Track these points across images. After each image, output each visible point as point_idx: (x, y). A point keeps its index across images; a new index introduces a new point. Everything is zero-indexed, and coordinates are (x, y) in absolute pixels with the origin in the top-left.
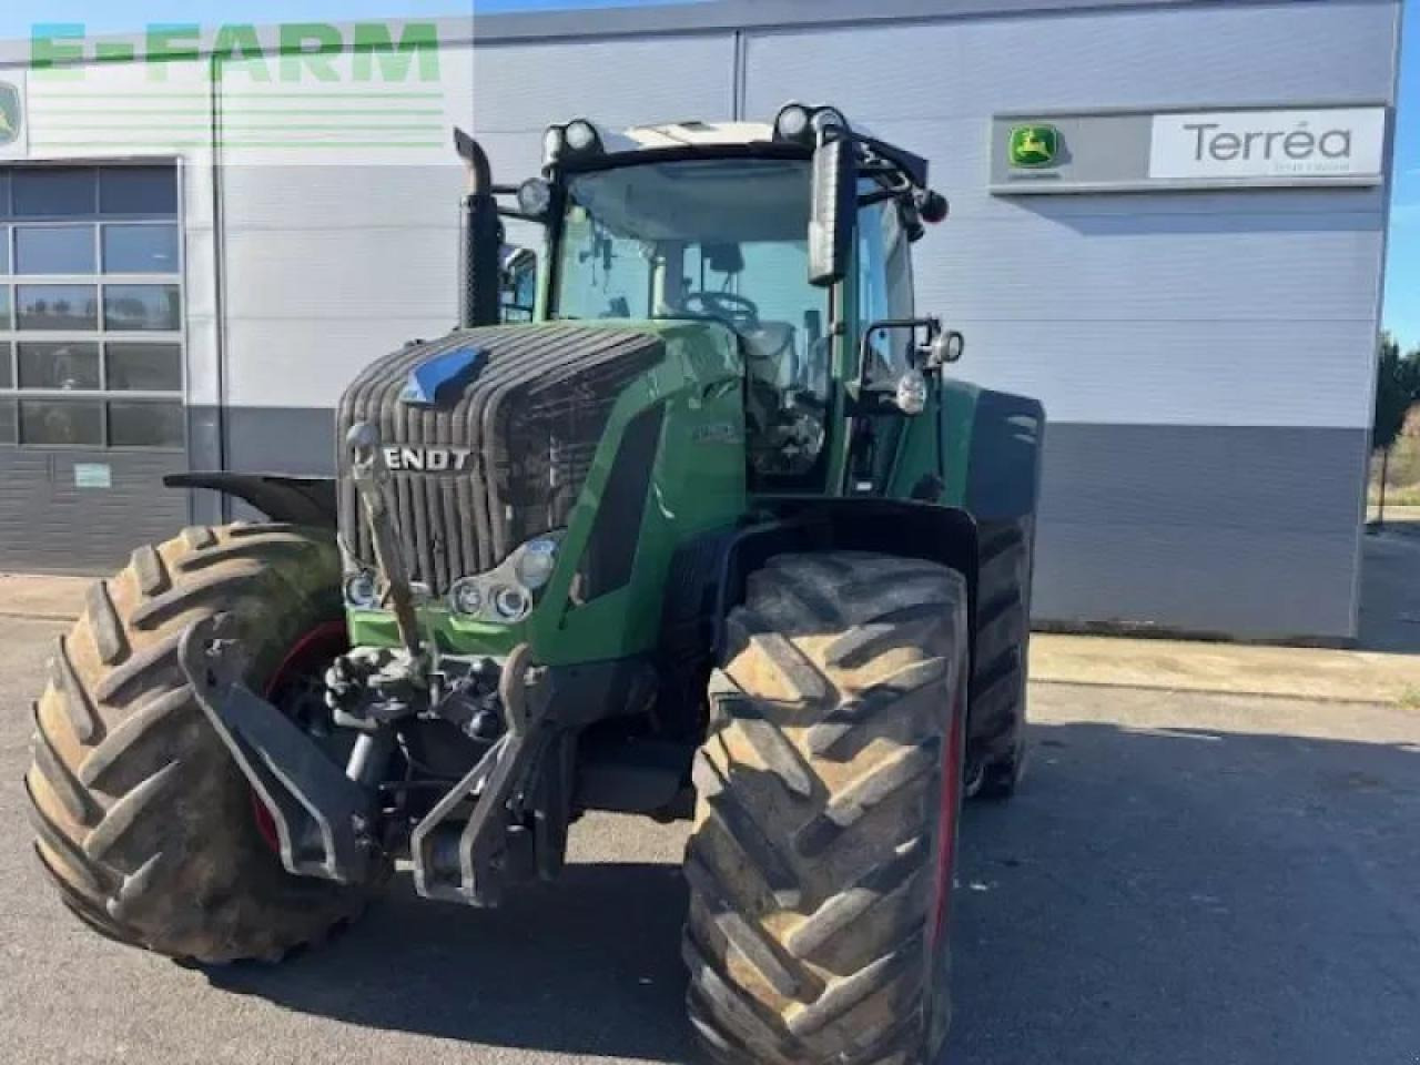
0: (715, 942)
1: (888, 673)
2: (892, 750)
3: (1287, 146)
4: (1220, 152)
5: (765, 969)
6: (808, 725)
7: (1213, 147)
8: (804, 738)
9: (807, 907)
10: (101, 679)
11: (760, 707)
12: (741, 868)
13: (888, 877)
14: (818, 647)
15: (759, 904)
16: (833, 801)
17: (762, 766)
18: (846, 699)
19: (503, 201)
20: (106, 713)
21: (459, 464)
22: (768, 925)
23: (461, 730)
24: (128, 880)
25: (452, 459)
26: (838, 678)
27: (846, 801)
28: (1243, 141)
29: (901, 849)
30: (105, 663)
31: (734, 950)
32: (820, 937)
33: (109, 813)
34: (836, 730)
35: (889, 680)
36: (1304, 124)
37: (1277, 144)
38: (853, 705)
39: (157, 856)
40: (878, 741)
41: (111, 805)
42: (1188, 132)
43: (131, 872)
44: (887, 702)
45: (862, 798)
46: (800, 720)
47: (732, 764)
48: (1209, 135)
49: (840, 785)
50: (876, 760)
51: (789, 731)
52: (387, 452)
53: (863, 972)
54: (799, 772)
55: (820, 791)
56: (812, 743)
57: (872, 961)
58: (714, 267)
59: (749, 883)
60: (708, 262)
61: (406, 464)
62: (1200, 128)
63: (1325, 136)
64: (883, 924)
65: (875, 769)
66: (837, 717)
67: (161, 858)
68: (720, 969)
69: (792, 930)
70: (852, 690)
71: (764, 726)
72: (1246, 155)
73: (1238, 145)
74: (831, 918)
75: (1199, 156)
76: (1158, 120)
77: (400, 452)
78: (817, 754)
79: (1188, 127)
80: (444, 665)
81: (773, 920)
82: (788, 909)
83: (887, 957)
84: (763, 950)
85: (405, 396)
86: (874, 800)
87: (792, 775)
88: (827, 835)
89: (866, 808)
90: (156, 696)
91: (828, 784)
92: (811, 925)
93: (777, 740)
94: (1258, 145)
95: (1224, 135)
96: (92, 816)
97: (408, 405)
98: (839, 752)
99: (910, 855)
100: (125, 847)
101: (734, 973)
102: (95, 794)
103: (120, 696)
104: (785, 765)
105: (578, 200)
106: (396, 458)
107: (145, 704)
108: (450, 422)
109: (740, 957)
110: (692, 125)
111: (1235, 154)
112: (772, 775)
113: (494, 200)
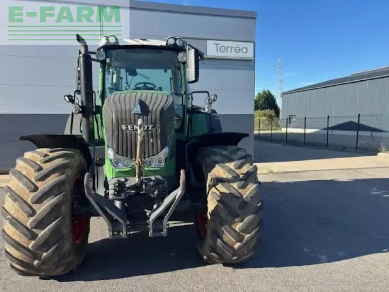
0: (220, 233)
1: (247, 169)
2: (253, 185)
3: (235, 50)
4: (222, 50)
5: (233, 236)
6: (236, 182)
7: (220, 49)
8: (235, 185)
9: (241, 221)
10: (30, 197)
11: (224, 180)
12: (227, 216)
13: (257, 211)
14: (231, 165)
15: (231, 222)
16: (244, 197)
17: (227, 192)
18: (241, 176)
19: (93, 56)
20: (35, 206)
21: (150, 129)
22: (233, 226)
23: (149, 195)
24: (45, 254)
25: (148, 127)
26: (238, 171)
27: (247, 197)
28: (226, 48)
29: (259, 205)
30: (31, 192)
31: (225, 234)
32: (245, 227)
33: (40, 235)
34: (243, 182)
35: (248, 170)
36: (238, 45)
37: (233, 49)
38: (243, 177)
39: (57, 245)
40: (250, 184)
41: (40, 233)
42: (215, 45)
43: (45, 252)
44: (250, 175)
45: (250, 195)
46: (234, 181)
47: (220, 193)
48: (219, 46)
49: (245, 194)
50: (250, 188)
51: (232, 184)
52: (129, 126)
53: (253, 232)
54: (237, 192)
55: (242, 196)
56: (238, 186)
57: (255, 229)
58: (130, 75)
59: (229, 218)
60: (128, 73)
61: (135, 129)
62: (217, 44)
63: (243, 48)
64: (257, 221)
65: (251, 190)
66: (241, 180)
67: (58, 245)
68: (221, 239)
69: (238, 227)
70: (242, 174)
71: (227, 184)
72: (227, 52)
73: (225, 49)
74: (247, 222)
75: (217, 51)
76: (208, 42)
77: (133, 126)
78: (239, 188)
79: (215, 44)
80: (146, 179)
81: (234, 225)
82: (238, 222)
83: (258, 228)
84: (233, 232)
85: (135, 112)
86: (253, 195)
87: (236, 193)
88: (244, 204)
89: (251, 197)
90: (52, 199)
91: (243, 194)
92: (243, 225)
93: (230, 186)
94: (229, 49)
95: (223, 47)
96: (33, 236)
97: (135, 114)
98: (244, 187)
99: (261, 205)
100: (45, 245)
101: (225, 239)
102: (35, 230)
103: (39, 201)
104: (233, 191)
105: (108, 57)
106: (132, 128)
107: (49, 201)
108: (147, 118)
109: (227, 235)
110: (144, 40)
111: (224, 51)
112: (230, 194)
113: (90, 56)
